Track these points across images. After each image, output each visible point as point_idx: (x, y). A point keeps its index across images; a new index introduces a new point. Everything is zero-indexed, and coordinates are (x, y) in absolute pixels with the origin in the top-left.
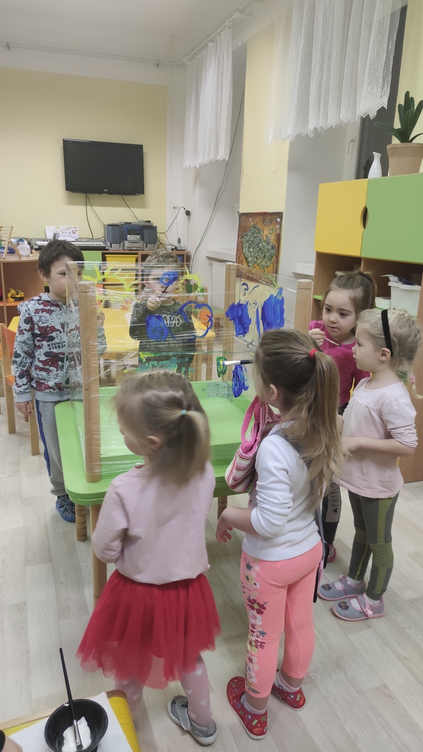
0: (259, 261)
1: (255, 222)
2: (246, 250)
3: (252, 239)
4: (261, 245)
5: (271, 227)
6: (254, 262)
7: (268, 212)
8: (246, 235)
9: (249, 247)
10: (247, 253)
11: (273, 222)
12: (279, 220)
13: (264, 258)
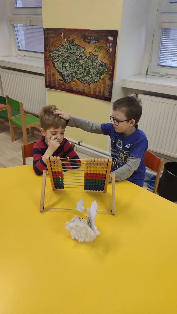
0: (79, 76)
1: (71, 38)
2: (58, 64)
3: (67, 54)
4: (81, 61)
5: (98, 44)
6: (72, 76)
7: (92, 29)
8: (58, 51)
9: (63, 62)
10: (60, 66)
11: (101, 41)
12: (110, 38)
13: (88, 73)
